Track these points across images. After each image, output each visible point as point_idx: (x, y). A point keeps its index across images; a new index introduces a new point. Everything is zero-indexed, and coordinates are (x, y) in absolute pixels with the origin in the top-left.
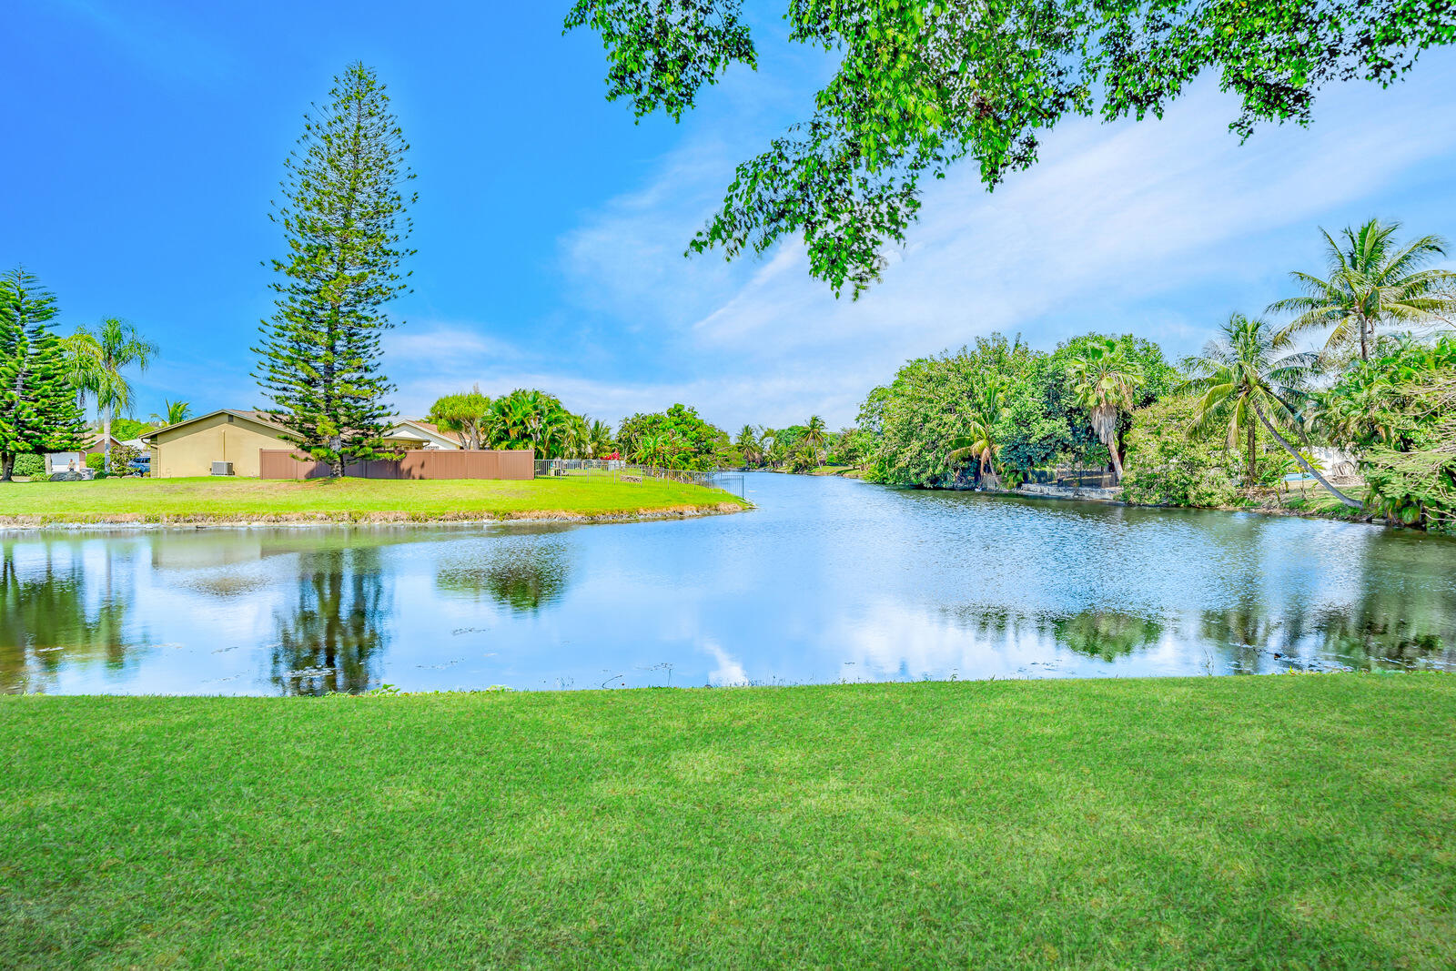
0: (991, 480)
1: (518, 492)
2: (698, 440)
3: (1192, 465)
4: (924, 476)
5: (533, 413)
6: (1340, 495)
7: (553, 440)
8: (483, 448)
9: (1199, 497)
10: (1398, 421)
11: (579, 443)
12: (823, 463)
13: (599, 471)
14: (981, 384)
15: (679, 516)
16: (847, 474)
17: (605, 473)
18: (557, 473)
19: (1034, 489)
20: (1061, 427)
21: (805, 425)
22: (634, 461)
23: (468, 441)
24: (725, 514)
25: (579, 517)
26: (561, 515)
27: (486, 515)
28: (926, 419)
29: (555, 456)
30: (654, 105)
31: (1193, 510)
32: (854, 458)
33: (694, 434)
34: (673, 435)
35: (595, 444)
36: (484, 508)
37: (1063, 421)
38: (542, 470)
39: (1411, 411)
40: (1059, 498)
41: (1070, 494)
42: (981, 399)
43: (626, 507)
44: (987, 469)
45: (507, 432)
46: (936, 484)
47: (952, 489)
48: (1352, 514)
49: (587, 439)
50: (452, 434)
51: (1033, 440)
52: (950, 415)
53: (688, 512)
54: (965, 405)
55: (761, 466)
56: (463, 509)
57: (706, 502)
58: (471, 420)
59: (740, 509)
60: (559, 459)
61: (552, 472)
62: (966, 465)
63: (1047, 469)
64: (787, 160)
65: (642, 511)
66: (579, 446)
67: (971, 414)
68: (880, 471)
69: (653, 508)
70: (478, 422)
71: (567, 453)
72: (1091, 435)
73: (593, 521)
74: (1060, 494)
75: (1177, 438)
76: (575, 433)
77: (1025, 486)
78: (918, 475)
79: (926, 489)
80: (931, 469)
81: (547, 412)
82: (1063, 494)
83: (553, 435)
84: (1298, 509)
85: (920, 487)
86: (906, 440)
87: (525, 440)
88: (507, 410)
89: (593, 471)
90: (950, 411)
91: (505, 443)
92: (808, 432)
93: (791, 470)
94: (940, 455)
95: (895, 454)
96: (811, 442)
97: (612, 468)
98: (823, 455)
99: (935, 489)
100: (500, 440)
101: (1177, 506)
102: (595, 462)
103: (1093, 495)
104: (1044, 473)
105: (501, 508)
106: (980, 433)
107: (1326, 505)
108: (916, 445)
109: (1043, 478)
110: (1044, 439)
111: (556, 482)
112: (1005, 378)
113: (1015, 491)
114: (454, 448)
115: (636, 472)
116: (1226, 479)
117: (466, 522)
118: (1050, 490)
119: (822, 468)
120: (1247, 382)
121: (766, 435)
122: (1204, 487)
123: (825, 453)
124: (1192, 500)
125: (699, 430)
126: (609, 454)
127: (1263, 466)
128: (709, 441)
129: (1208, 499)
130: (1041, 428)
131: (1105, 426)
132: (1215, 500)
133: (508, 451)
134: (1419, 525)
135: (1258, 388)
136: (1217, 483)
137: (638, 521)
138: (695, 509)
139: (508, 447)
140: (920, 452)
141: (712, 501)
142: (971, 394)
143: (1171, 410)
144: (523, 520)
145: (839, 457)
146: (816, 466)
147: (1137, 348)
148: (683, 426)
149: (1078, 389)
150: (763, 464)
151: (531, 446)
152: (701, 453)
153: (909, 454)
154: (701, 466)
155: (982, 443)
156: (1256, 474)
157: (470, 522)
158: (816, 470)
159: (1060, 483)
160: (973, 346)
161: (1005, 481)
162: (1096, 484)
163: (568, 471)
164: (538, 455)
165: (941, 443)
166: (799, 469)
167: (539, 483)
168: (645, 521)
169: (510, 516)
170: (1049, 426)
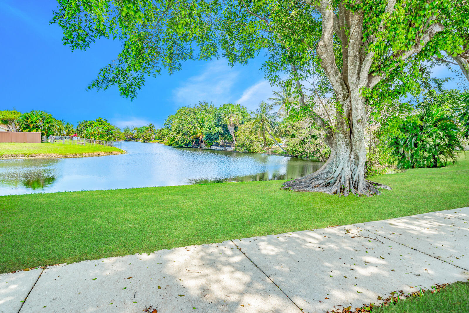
0: (203, 145)
1: (34, 147)
2: (108, 130)
3: (252, 141)
4: (183, 144)
5: (41, 119)
6: (283, 150)
7: (49, 129)
8: (18, 131)
9: (253, 150)
10: (292, 131)
11: (60, 130)
12: (154, 139)
13: (69, 140)
14: (200, 116)
15: (98, 155)
16: (161, 143)
17: (71, 141)
18: (51, 141)
19: (214, 147)
20: (220, 130)
21: (147, 126)
22: (83, 137)
23: (11, 128)
24: (115, 155)
25: (60, 156)
26: (52, 155)
27: (21, 155)
28: (184, 126)
29: (50, 134)
30: (77, 47)
31: (252, 153)
32: (163, 137)
33: (106, 128)
34: (98, 128)
35: (67, 131)
36: (20, 153)
37: (221, 128)
38: (44, 140)
39: (295, 128)
40: (221, 150)
41: (223, 149)
42: (200, 120)
43: (78, 153)
44: (202, 141)
45: (29, 125)
46: (187, 145)
47: (192, 148)
48: (285, 154)
49: (63, 129)
50: (4, 125)
51: (213, 134)
52: (190, 125)
53: (101, 154)
54: (195, 122)
55: (133, 140)
56: (11, 153)
57: (108, 151)
58: (13, 120)
59: (120, 153)
60: (52, 136)
61: (49, 141)
62: (196, 140)
63: (218, 142)
64: (113, 68)
65: (84, 154)
66: (60, 131)
67: (197, 125)
68: (170, 142)
69: (89, 153)
70: (16, 122)
71: (55, 134)
72: (228, 132)
73: (65, 157)
74: (221, 149)
75: (248, 133)
76: (58, 127)
77: (212, 147)
78: (181, 143)
79: (184, 147)
80: (185, 141)
81: (46, 119)
82: (222, 149)
83: (49, 127)
84: (275, 153)
85: (183, 147)
86: (178, 132)
87: (37, 129)
88: (28, 117)
89: (66, 141)
90: (191, 124)
91: (28, 130)
92: (148, 129)
93: (143, 141)
94: (188, 137)
95: (175, 137)
96: (149, 132)
97: (73, 139)
98: (154, 136)
99: (187, 147)
100: (26, 128)
101: (248, 152)
102: (67, 137)
103: (229, 149)
104: (217, 143)
105: (27, 153)
106: (199, 131)
107: (280, 152)
108: (181, 134)
109: (217, 145)
110: (216, 133)
111: (51, 144)
112: (207, 115)
113: (210, 148)
114: (4, 131)
115: (84, 141)
116: (259, 145)
117: (12, 158)
118: (219, 148)
119: (153, 141)
120: (263, 119)
121: (135, 129)
122: (254, 147)
123: (155, 136)
124: (252, 151)
125: (108, 127)
126: (73, 135)
127: (268, 142)
128: (112, 131)
129: (255, 150)
130: (215, 130)
131: (231, 129)
132: (257, 151)
133: (29, 132)
134: (297, 156)
135: (265, 121)
136: (258, 146)
137: (82, 157)
138: (104, 153)
139: (29, 131)
140: (182, 136)
141: (110, 151)
142: (197, 119)
143: (247, 126)
144: (37, 157)
145: (159, 137)
146: (151, 140)
147: (241, 108)
148: (103, 126)
149: (225, 119)
150: (133, 139)
151: (40, 131)
152: (109, 135)
153: (179, 137)
154: (109, 139)
155: (200, 134)
156: (267, 144)
157: (14, 158)
158: (151, 142)
159: (221, 146)
160: (198, 104)
161: (207, 145)
162: (230, 146)
163: (55, 140)
164: (43, 134)
165: (188, 133)
166: (145, 141)
167: (43, 144)
168: (85, 157)
169: (31, 156)
170: (217, 129)
